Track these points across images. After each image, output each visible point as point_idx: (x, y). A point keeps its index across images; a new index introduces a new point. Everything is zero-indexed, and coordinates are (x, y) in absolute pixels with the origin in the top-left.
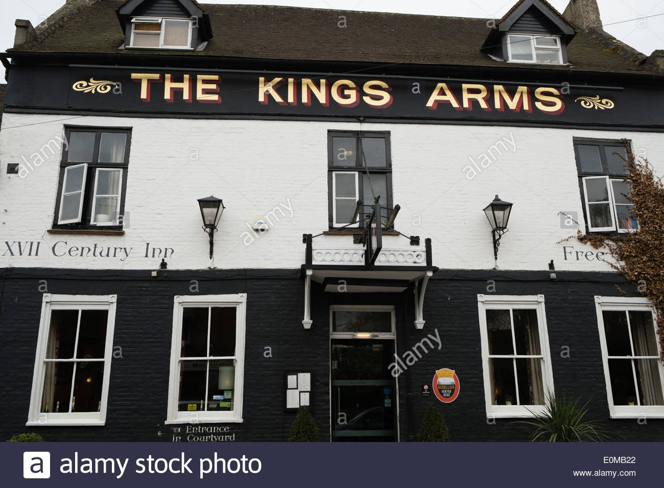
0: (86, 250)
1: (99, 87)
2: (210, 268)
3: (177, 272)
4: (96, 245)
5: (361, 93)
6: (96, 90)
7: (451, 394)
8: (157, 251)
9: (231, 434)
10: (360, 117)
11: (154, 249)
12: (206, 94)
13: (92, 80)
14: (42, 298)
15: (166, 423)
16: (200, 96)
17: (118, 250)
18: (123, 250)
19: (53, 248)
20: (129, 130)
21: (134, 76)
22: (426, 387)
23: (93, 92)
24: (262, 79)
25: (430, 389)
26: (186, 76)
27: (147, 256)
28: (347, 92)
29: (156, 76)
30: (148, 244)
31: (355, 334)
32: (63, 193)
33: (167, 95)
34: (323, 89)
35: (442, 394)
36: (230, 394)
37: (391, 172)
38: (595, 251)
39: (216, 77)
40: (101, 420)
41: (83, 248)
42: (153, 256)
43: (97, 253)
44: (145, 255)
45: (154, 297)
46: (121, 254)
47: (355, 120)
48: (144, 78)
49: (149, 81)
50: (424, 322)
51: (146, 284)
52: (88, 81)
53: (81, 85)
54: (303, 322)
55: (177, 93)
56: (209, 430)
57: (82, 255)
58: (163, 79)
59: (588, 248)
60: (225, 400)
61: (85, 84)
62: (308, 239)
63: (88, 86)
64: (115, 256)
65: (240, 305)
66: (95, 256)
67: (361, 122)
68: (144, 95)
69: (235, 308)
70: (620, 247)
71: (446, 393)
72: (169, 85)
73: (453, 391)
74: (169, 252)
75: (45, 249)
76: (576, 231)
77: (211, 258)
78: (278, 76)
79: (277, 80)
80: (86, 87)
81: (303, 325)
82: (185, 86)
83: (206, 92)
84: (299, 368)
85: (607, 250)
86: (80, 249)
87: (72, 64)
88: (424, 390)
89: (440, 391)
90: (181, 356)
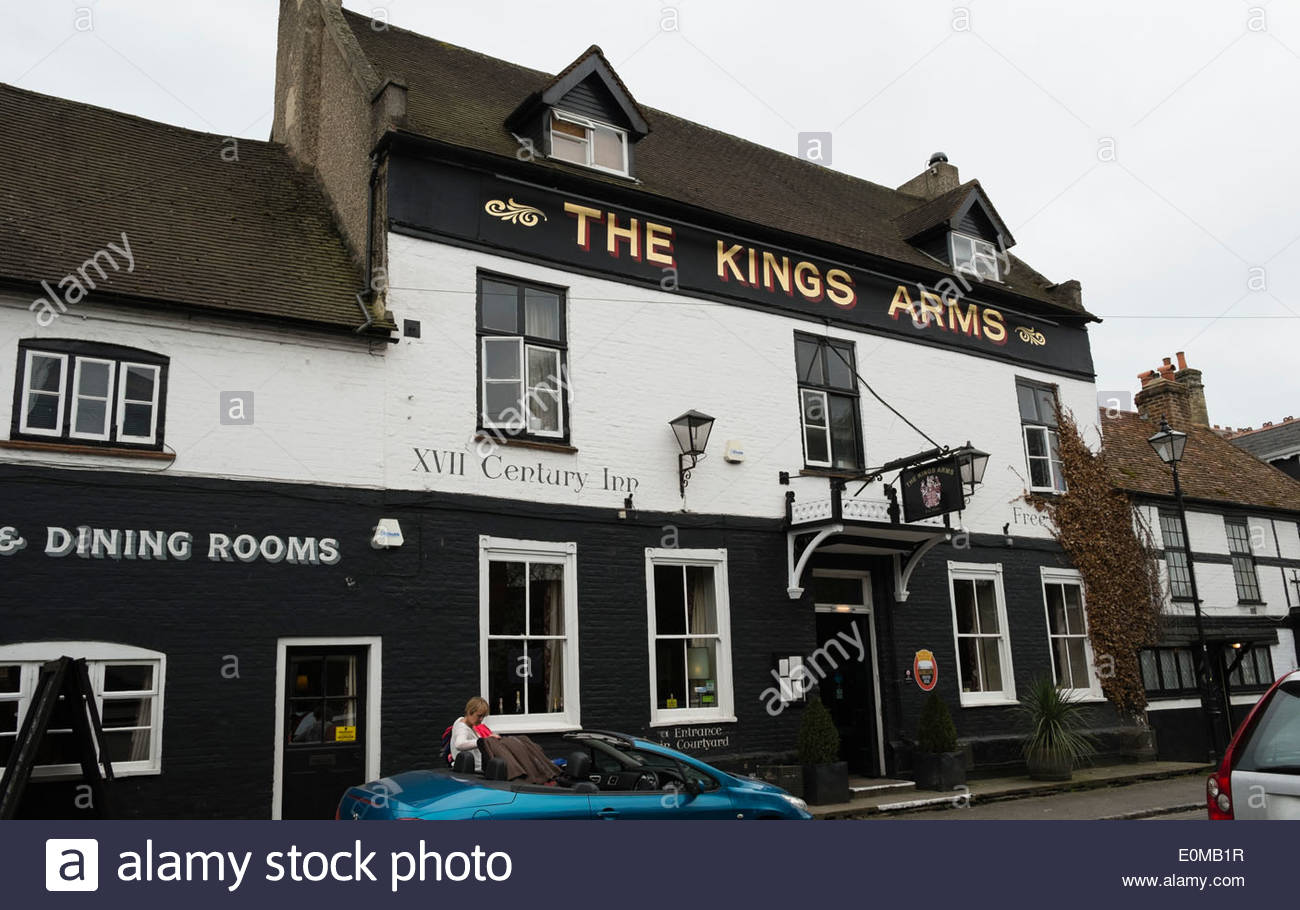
0: (528, 473)
1: (522, 215)
2: (683, 511)
3: (647, 513)
4: (540, 465)
5: (825, 286)
6: (518, 218)
7: (931, 681)
8: (618, 482)
9: (724, 738)
10: (826, 317)
11: (614, 478)
12: (658, 252)
13: (511, 201)
14: (477, 542)
15: (652, 725)
16: (652, 256)
17: (570, 475)
18: (576, 476)
19: (484, 465)
20: (562, 291)
21: (569, 207)
22: (908, 672)
23: (514, 221)
24: (720, 243)
25: (912, 675)
26: (634, 221)
27: (606, 488)
28: (811, 280)
29: (597, 213)
30: (606, 470)
31: (834, 606)
32: (484, 380)
33: (611, 247)
34: (786, 270)
35: (923, 681)
36: (713, 685)
37: (859, 397)
38: (1038, 515)
39: (668, 230)
40: (574, 724)
41: (524, 469)
42: (614, 489)
43: (544, 478)
44: (604, 486)
45: (623, 549)
46: (573, 482)
47: (819, 320)
48: (583, 213)
49: (588, 219)
50: (908, 593)
51: (611, 530)
52: (507, 203)
53: (497, 207)
54: (788, 589)
55: (623, 243)
56: (700, 733)
57: (523, 479)
58: (605, 218)
59: (1031, 510)
60: (708, 694)
61: (502, 206)
62: (784, 478)
63: (506, 210)
64: (566, 484)
65: (720, 564)
66: (541, 481)
67: (827, 324)
68: (581, 240)
69: (712, 568)
70: (1057, 512)
71: (926, 680)
72: (613, 231)
73: (932, 676)
74: (633, 483)
75: (472, 466)
76: (1022, 490)
77: (682, 496)
78: (739, 242)
79: (737, 248)
80: (504, 211)
81: (787, 594)
82: (632, 235)
83: (658, 249)
84: (791, 650)
85: (1046, 514)
86: (520, 470)
87: (500, 174)
88: (906, 676)
89: (921, 676)
90: (658, 633)
